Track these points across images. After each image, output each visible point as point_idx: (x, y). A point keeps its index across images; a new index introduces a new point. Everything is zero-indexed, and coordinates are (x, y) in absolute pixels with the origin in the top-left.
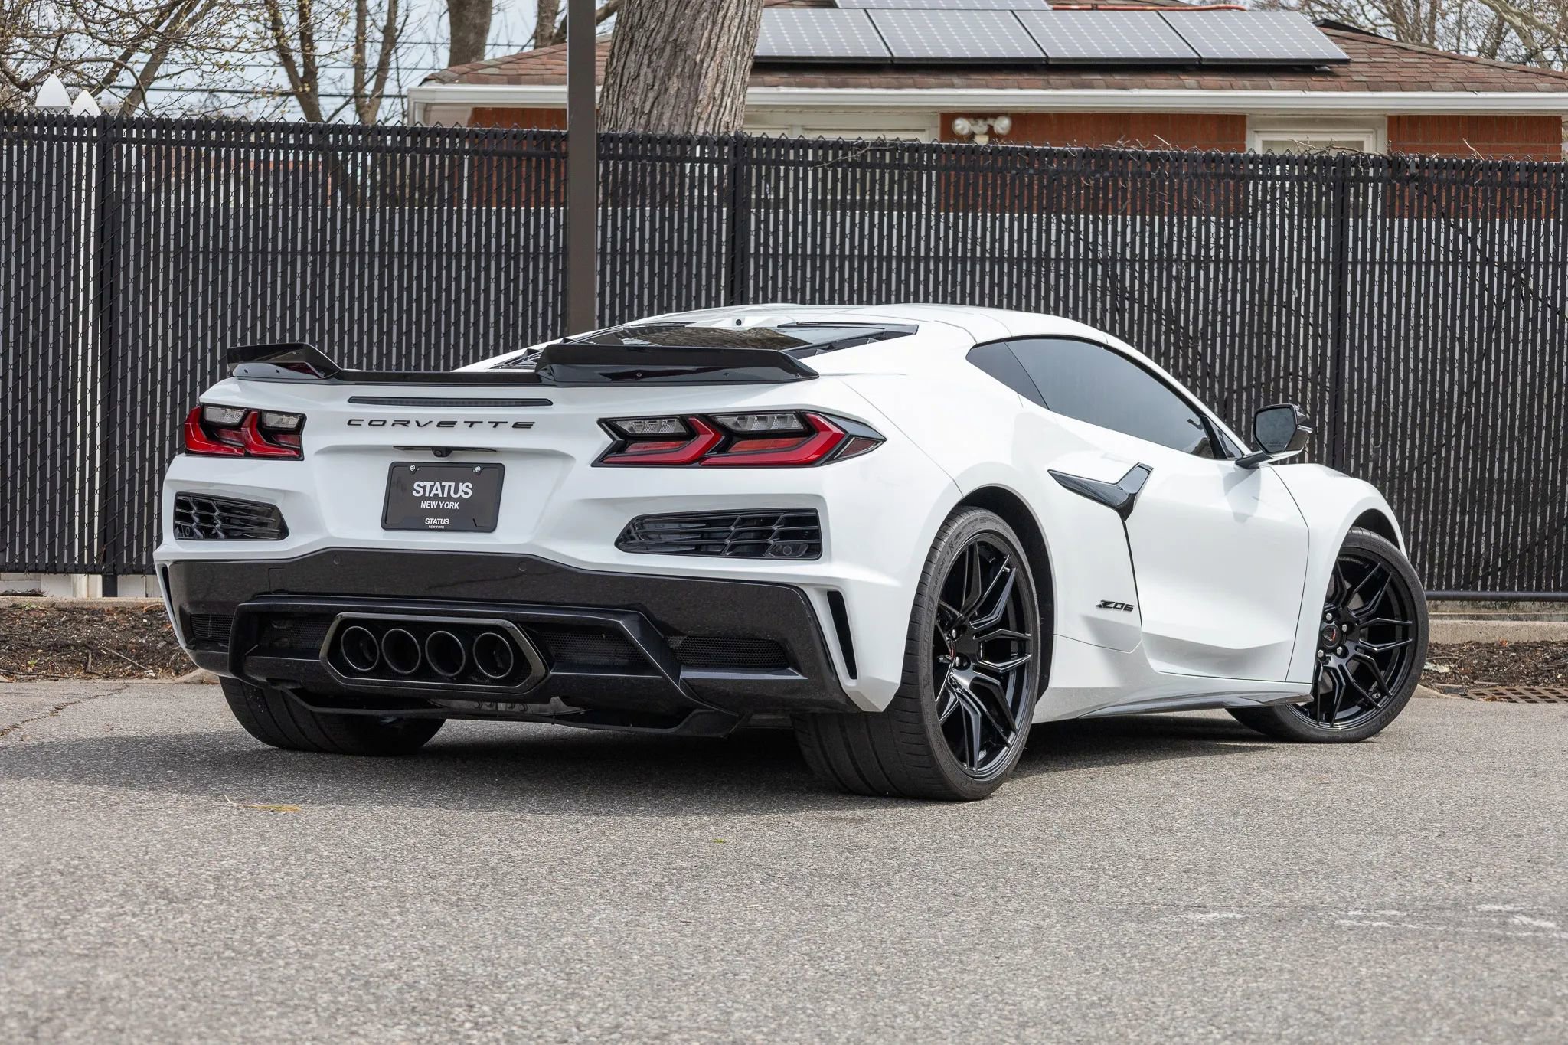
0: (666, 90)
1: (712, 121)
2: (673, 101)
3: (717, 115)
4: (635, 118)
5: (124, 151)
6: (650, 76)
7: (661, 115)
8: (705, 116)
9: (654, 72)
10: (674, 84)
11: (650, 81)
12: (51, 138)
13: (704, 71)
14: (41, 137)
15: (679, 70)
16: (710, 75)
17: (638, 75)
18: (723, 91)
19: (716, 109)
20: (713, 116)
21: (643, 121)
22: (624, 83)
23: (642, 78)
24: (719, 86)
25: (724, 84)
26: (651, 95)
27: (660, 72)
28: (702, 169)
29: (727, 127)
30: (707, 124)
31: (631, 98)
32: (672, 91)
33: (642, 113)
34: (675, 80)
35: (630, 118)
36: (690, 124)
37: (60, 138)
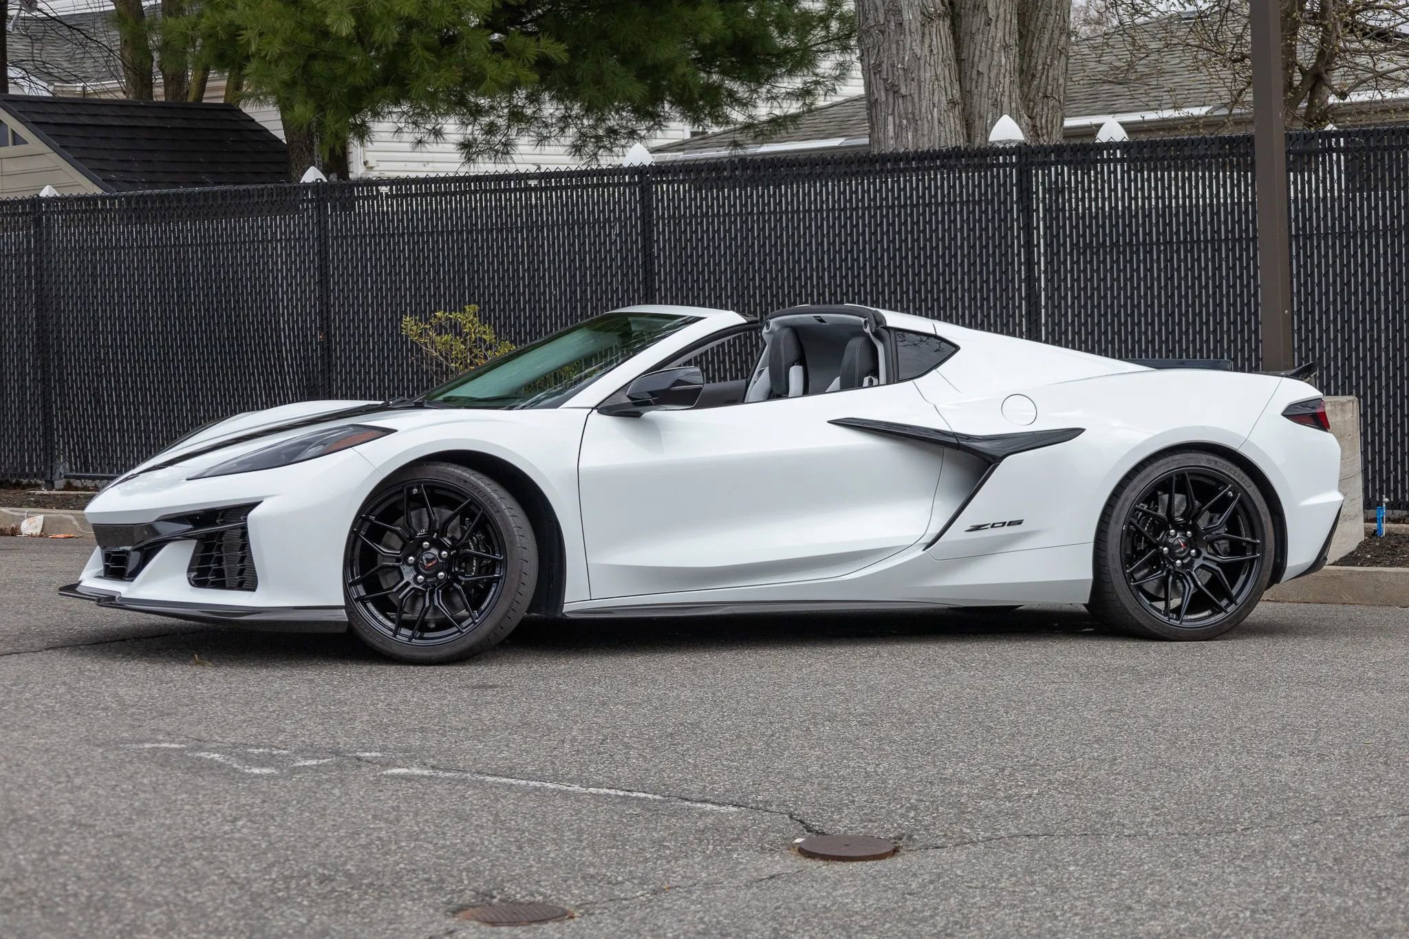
12: (986, 166)
37: (992, 165)
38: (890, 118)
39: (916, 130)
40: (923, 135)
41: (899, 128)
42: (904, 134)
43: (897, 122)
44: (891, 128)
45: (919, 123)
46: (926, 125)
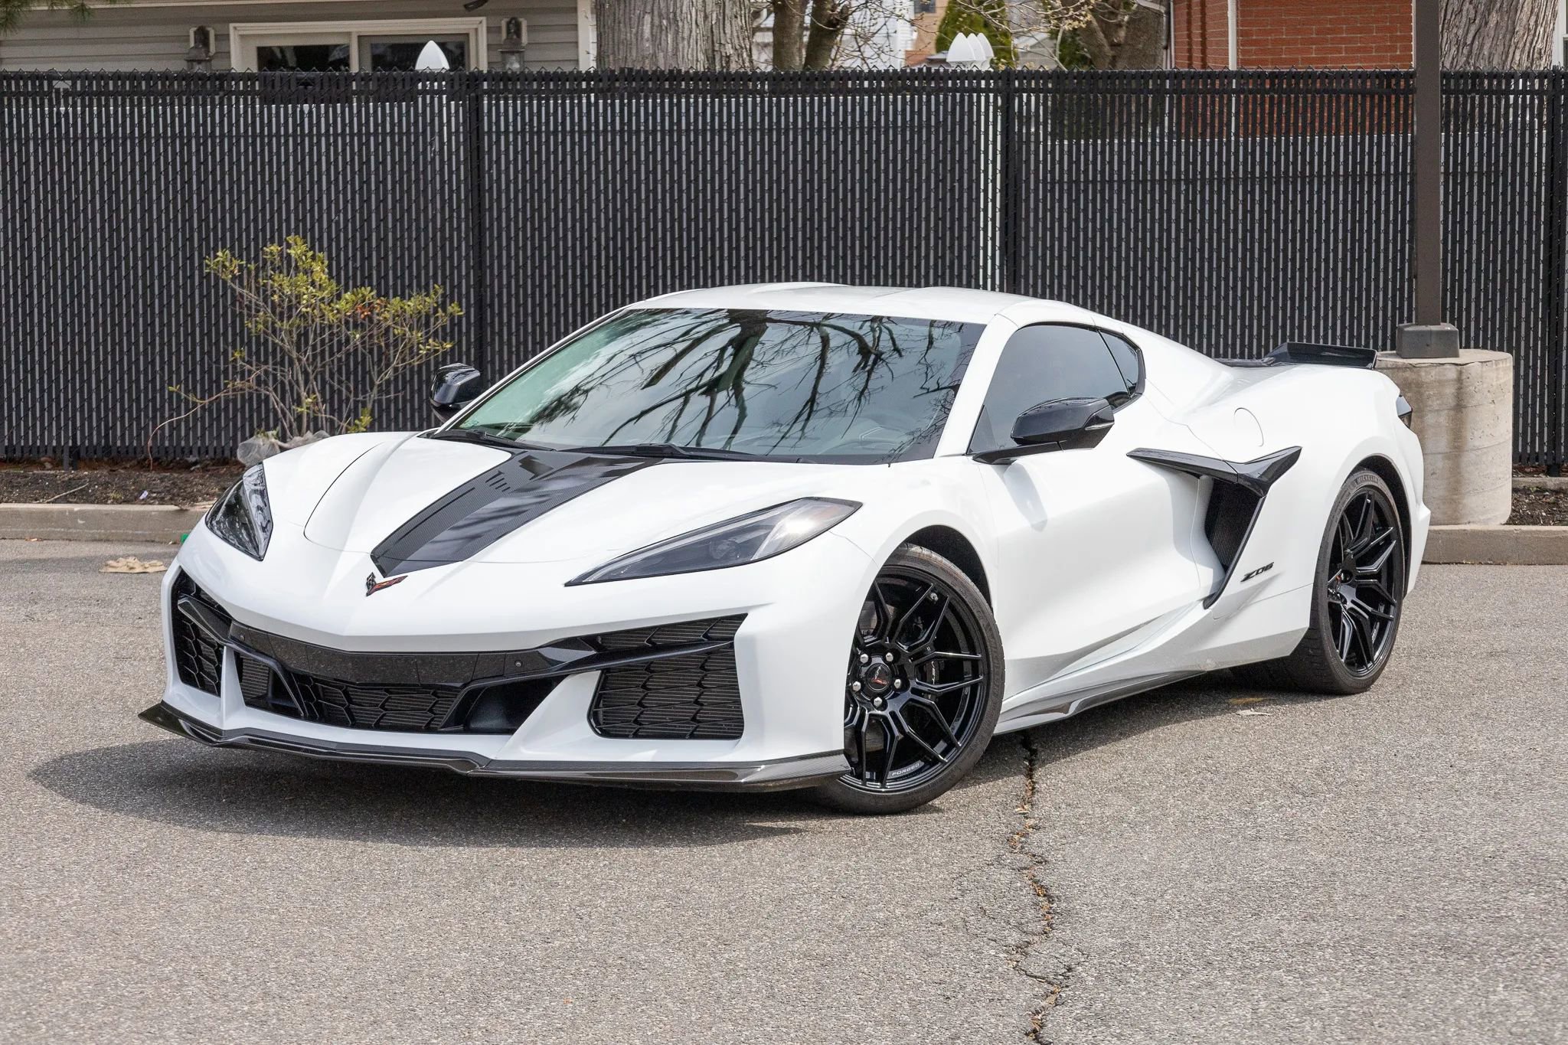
0: (1486, 23)
1: (1527, 48)
2: (1492, 33)
3: (1531, 44)
4: (1458, 49)
5: (1025, 100)
6: (1472, 12)
7: (1482, 46)
8: (1521, 45)
9: (1476, 8)
10: (1494, 18)
11: (1472, 16)
12: (963, 90)
13: (1520, 6)
14: (954, 90)
15: (1498, 5)
16: (1525, 9)
17: (1461, 10)
18: (1536, 21)
19: (1530, 38)
20: (1528, 44)
21: (1465, 51)
22: (1448, 17)
23: (1464, 13)
24: (1533, 18)
25: (1538, 16)
26: (1473, 29)
27: (1482, 8)
28: (1524, 100)
29: (1540, 53)
30: (1523, 51)
31: (1455, 30)
32: (1492, 24)
33: (1465, 44)
34: (1494, 14)
35: (1454, 49)
36: (1508, 53)
37: (971, 90)
38: (648, 18)
39: (677, 32)
40: (683, 38)
41: (658, 32)
42: (663, 37)
43: (656, 22)
44: (647, 29)
45: (680, 24)
46: (686, 27)
